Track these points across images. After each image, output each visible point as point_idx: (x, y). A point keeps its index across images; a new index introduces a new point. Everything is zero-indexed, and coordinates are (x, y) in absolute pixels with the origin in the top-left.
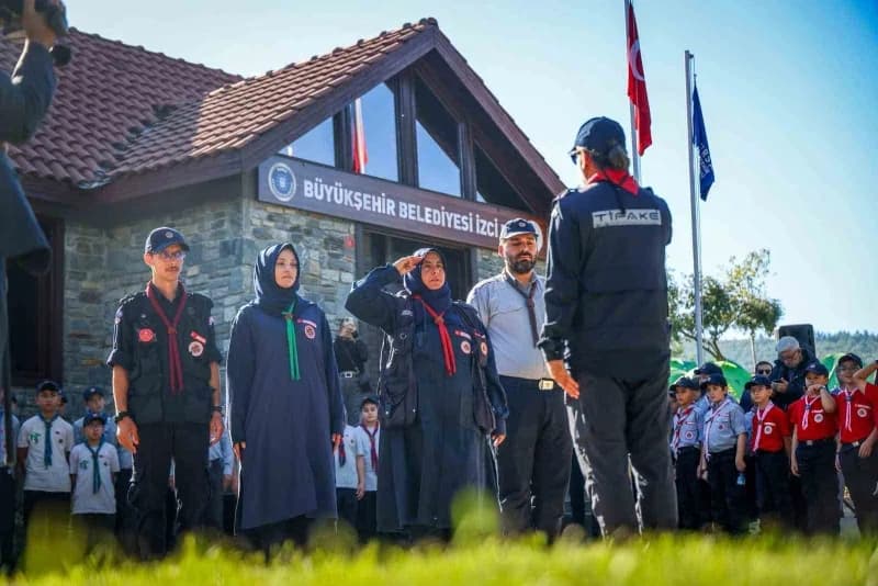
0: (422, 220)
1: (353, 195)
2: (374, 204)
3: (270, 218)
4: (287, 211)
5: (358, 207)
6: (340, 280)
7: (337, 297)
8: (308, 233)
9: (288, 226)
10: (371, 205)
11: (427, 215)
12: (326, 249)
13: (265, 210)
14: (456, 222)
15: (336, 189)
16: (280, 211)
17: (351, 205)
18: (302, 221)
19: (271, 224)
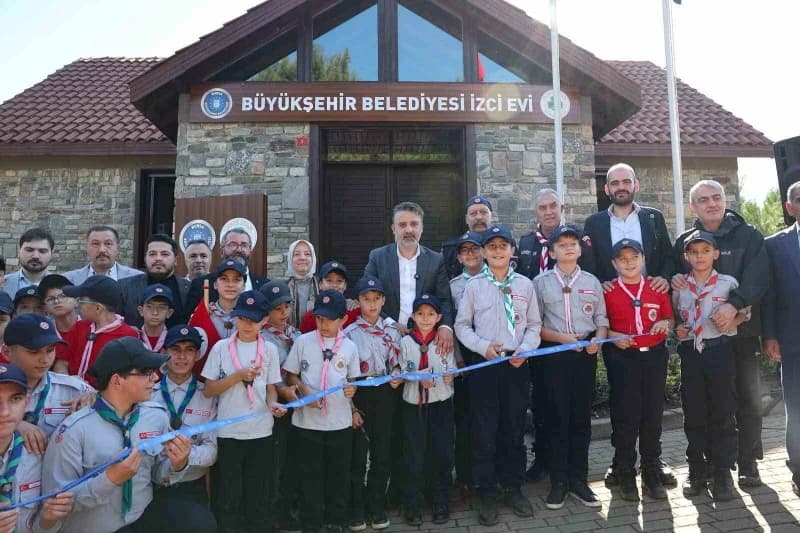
0: (394, 109)
1: (302, 100)
2: (329, 103)
3: (208, 135)
4: (227, 126)
5: (308, 110)
6: (288, 174)
7: (284, 189)
8: (252, 140)
9: (229, 138)
10: (325, 106)
11: (399, 104)
12: (273, 150)
13: (202, 129)
14: (440, 104)
15: (280, 99)
16: (220, 127)
17: (300, 109)
18: (246, 131)
19: (209, 139)
